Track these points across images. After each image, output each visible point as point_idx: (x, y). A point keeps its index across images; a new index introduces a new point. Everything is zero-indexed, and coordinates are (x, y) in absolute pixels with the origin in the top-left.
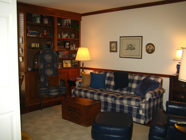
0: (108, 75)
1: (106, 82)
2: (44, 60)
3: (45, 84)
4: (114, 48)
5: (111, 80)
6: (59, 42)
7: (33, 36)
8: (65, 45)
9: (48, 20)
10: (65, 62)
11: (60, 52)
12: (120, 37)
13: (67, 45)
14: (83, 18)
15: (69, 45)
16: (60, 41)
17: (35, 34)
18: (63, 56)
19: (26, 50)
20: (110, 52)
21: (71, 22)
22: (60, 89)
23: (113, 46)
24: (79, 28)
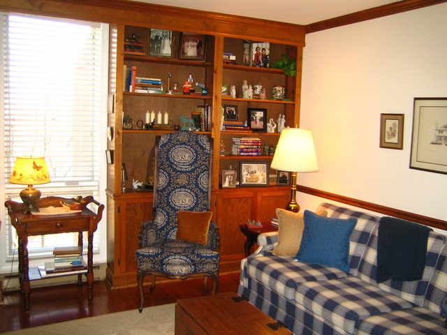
0: (361, 225)
1: (353, 248)
2: (170, 161)
3: (167, 233)
4: (393, 135)
5: (369, 245)
6: (233, 109)
7: (146, 92)
8: (250, 120)
9: (198, 47)
10: (248, 168)
11: (234, 139)
12: (416, 99)
13: (258, 120)
14: (309, 37)
15: (265, 120)
16: (236, 107)
17: (156, 85)
18: (242, 151)
19: (121, 131)
20: (381, 147)
21: (270, 49)
22: (199, 255)
23: (391, 128)
24: (295, 69)
